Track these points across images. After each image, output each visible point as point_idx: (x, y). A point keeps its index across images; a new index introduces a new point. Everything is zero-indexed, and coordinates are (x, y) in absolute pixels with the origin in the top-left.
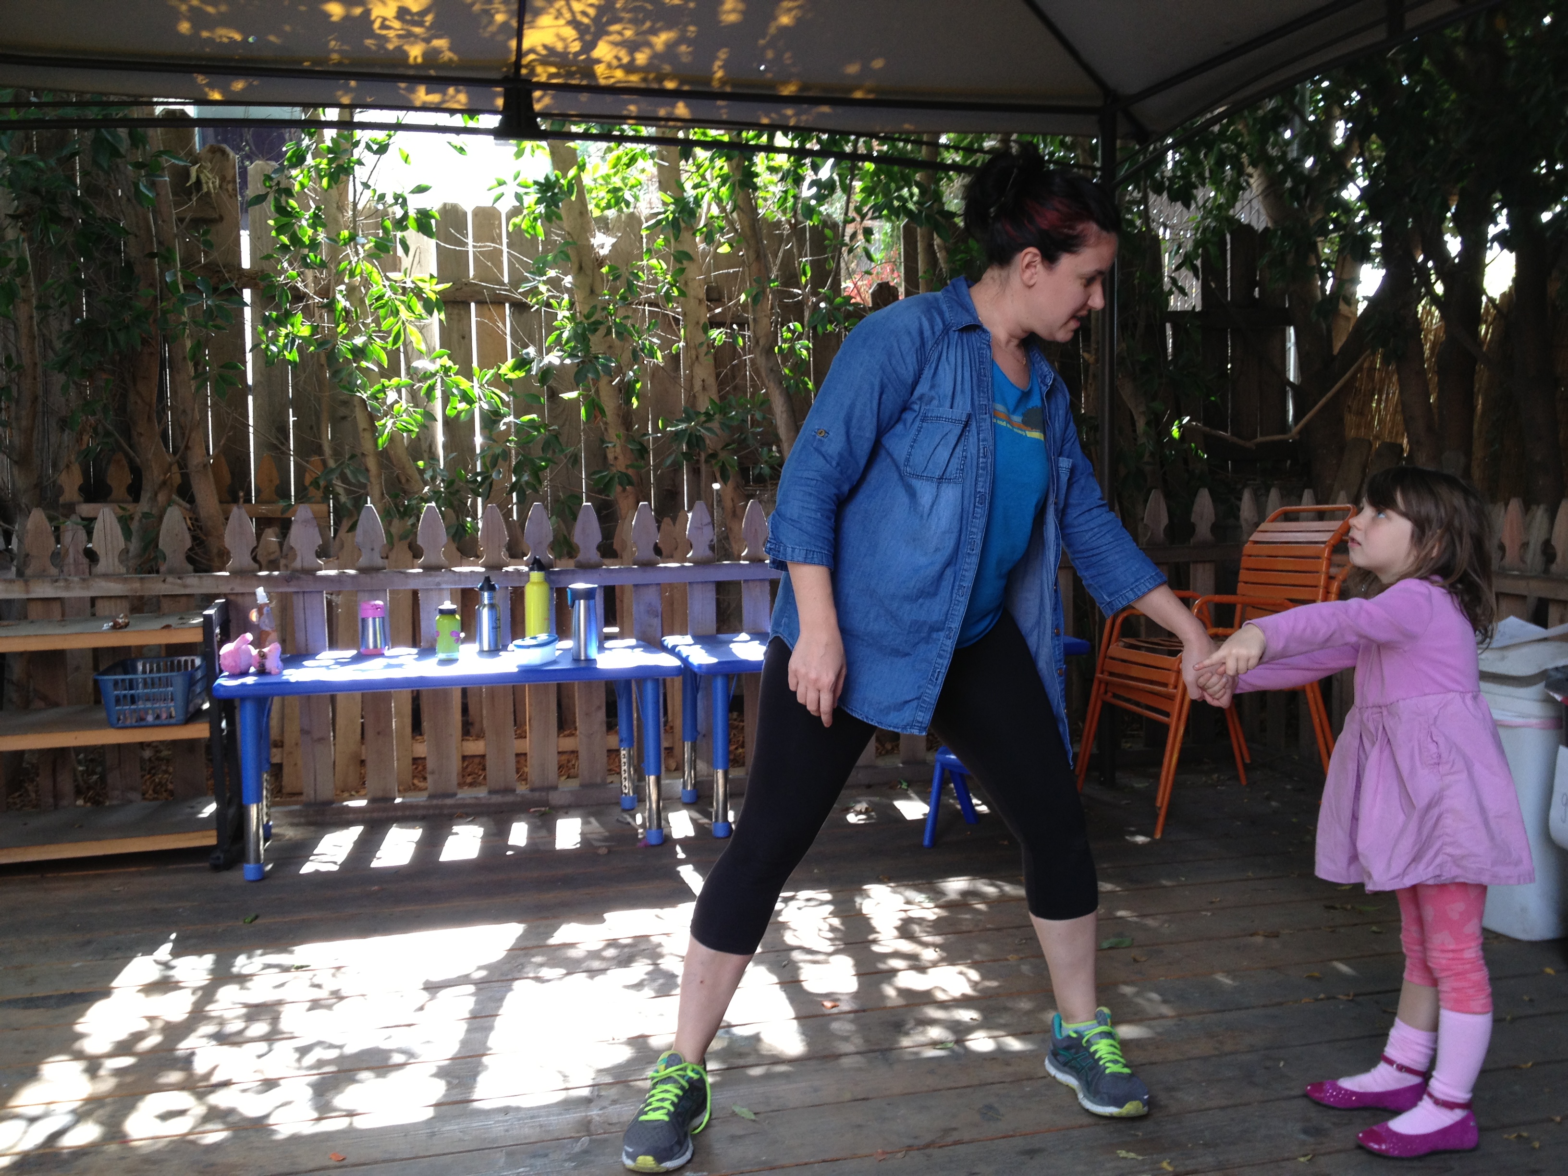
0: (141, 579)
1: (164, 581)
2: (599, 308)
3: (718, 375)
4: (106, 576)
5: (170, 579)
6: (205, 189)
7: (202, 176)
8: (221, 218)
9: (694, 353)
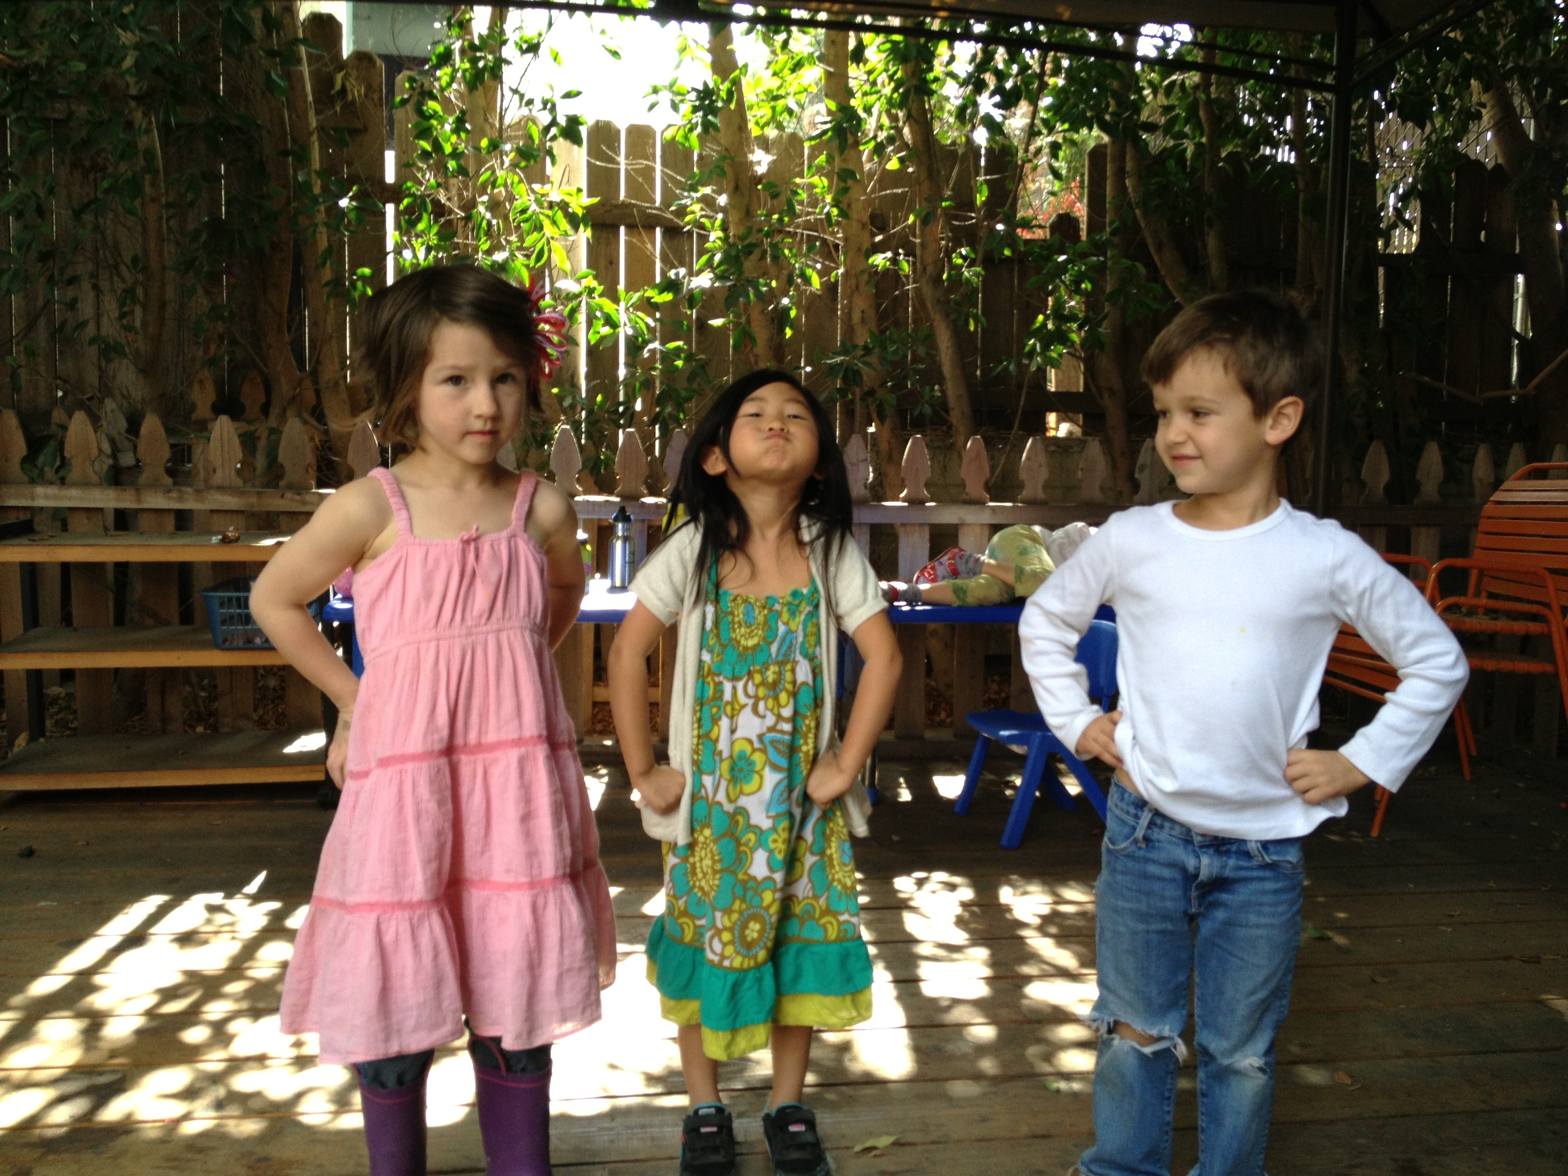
0: (259, 493)
1: (282, 496)
2: (754, 230)
3: (878, 306)
4: (221, 488)
5: (288, 495)
6: (350, 97)
7: (348, 84)
8: (366, 129)
9: (854, 281)
